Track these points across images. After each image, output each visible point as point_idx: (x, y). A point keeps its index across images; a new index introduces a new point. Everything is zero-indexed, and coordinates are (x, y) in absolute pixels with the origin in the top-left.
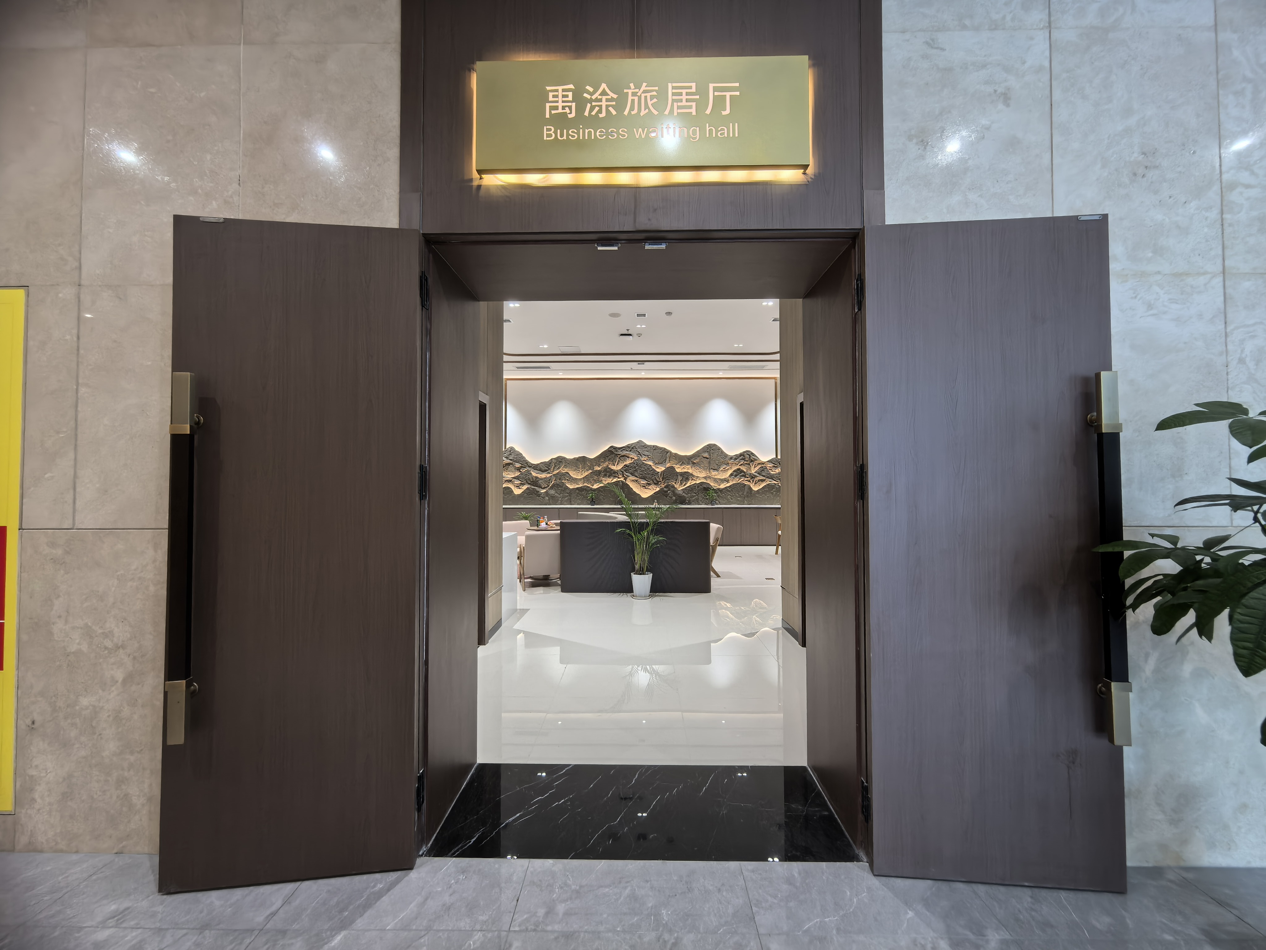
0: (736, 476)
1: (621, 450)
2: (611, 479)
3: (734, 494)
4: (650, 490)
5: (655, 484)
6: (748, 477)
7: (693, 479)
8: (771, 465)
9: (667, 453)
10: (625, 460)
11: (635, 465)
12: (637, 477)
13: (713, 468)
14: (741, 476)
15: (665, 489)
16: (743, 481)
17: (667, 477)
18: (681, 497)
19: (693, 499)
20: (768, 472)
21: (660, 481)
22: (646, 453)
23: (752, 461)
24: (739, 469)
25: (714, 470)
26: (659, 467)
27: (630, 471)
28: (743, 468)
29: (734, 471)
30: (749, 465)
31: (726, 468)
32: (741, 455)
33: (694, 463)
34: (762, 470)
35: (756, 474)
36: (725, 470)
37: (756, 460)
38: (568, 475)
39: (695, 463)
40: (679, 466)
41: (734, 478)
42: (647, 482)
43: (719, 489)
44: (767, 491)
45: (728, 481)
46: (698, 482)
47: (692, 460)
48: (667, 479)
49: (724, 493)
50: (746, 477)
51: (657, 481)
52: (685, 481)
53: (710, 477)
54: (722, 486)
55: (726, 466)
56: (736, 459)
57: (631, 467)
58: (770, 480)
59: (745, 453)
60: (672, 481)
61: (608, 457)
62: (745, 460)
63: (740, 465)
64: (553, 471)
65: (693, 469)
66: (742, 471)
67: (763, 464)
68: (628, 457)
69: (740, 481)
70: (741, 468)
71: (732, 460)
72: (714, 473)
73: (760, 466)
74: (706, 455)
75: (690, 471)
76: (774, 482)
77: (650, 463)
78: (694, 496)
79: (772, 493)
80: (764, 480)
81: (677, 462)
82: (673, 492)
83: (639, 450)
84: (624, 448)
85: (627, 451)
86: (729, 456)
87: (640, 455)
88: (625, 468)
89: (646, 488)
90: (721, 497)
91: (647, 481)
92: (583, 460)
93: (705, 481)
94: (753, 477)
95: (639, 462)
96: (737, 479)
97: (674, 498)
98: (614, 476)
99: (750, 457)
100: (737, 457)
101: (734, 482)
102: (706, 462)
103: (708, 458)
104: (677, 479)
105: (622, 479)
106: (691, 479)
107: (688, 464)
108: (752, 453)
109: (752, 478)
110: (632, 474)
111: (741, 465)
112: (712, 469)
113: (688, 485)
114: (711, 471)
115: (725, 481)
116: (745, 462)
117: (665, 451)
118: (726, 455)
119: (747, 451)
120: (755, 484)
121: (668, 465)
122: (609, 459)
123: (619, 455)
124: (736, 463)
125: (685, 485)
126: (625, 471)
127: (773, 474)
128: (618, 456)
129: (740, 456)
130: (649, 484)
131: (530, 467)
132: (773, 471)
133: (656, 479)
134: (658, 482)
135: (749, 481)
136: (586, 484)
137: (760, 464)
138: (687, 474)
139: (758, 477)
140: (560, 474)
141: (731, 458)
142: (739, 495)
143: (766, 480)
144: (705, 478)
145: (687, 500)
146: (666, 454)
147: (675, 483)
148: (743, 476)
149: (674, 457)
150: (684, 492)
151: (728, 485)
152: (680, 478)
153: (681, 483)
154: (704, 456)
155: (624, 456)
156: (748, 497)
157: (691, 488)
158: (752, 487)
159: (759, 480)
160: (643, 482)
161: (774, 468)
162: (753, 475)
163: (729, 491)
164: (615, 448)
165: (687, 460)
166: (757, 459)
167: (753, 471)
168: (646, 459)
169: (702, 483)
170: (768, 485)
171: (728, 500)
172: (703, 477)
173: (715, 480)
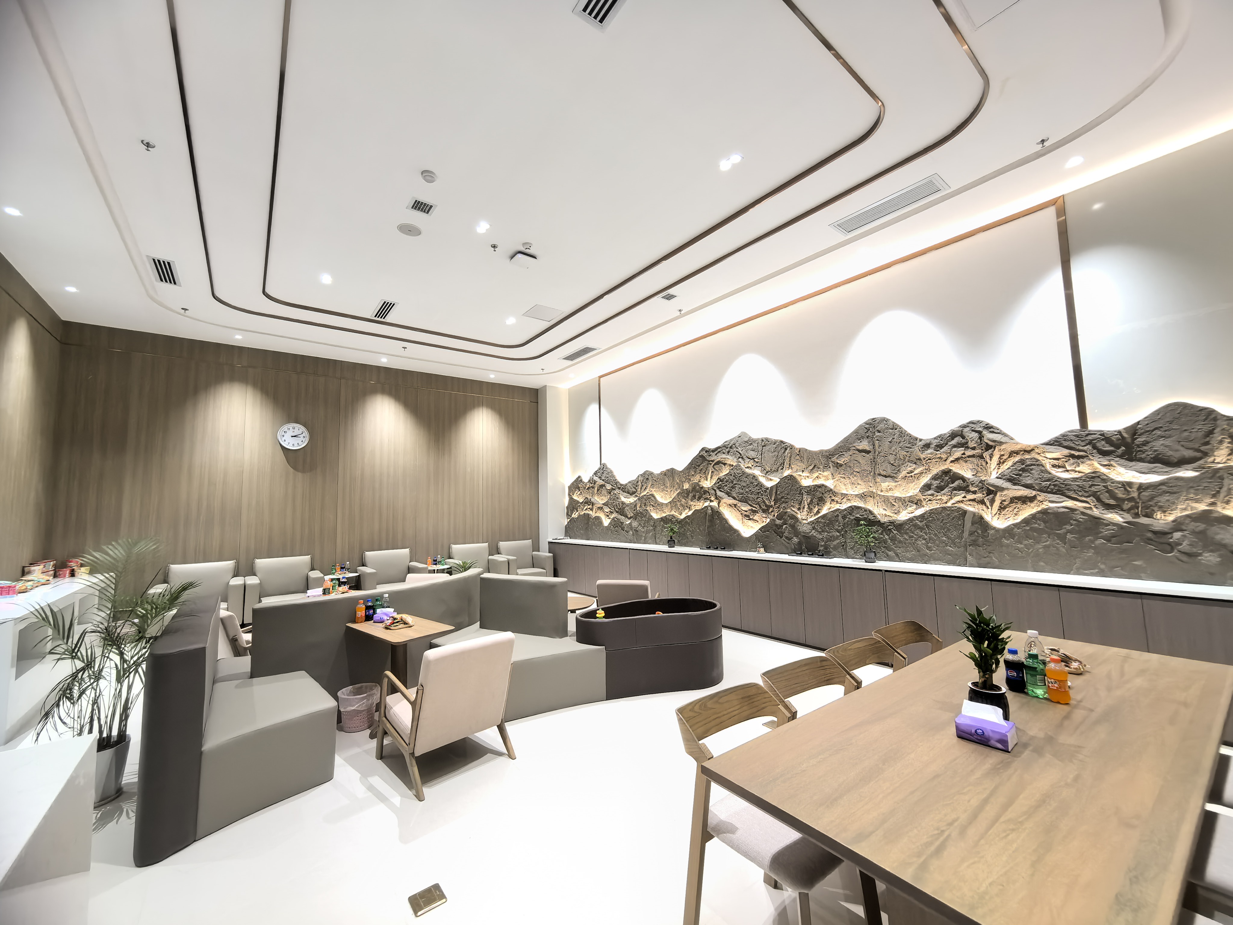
0: (940, 489)
1: (716, 452)
2: (701, 504)
3: (936, 535)
4: (757, 523)
5: (764, 511)
6: (974, 492)
7: (833, 500)
8: (1059, 453)
9: (786, 449)
10: (720, 470)
11: (732, 478)
12: (734, 498)
13: (884, 473)
14: (955, 489)
15: (778, 522)
16: (962, 502)
17: (782, 497)
18: (808, 538)
19: (835, 543)
20: (1046, 476)
21: (771, 506)
22: (752, 454)
23: (988, 447)
24: (947, 472)
25: (886, 476)
26: (772, 478)
27: (726, 488)
28: (966, 471)
29: (935, 478)
30: (981, 457)
31: (916, 472)
32: (953, 435)
33: (838, 466)
34: (1023, 470)
35: (1001, 483)
36: (911, 477)
37: (1001, 443)
38: (653, 498)
39: (841, 465)
40: (808, 475)
41: (932, 495)
42: (750, 508)
43: (892, 523)
44: (1040, 531)
45: (918, 503)
46: (844, 506)
47: (834, 459)
48: (783, 502)
49: (906, 533)
50: (968, 491)
51: (766, 506)
52: (818, 505)
53: (872, 495)
54: (904, 516)
55: (914, 466)
56: (940, 447)
57: (727, 481)
58: (1054, 497)
59: (966, 430)
60: (792, 506)
61: (699, 466)
62: (968, 448)
63: (952, 462)
64: (641, 493)
65: (838, 477)
66: (956, 477)
67: (1029, 452)
68: (725, 464)
69: (952, 501)
70: (956, 469)
71: (929, 451)
72: (886, 484)
73: (1017, 458)
74: (864, 445)
75: (830, 484)
76: (1070, 503)
77: (757, 472)
78: (837, 538)
79: (1063, 538)
80: (1032, 499)
81: (804, 466)
82: (793, 527)
83: (740, 450)
84: (719, 450)
85: (724, 453)
86: (921, 440)
87: (742, 458)
88: (718, 483)
89: (750, 519)
90: (900, 542)
91: (751, 506)
92: (671, 473)
93: (861, 504)
94: (991, 491)
95: (738, 472)
96: (945, 498)
97: (795, 540)
98: (705, 499)
99: (981, 438)
100: (941, 443)
101: (934, 505)
102: (864, 460)
103: (868, 452)
104: (801, 502)
105: (715, 504)
106: (828, 500)
107: (826, 467)
108: (988, 427)
109: (989, 492)
110: (729, 494)
111: (957, 460)
112: (880, 475)
113: (824, 511)
114: (879, 479)
115: (912, 502)
116: (969, 453)
117: (783, 447)
118: (913, 440)
119: (970, 423)
120: (1002, 508)
121: (787, 473)
122: (701, 470)
123: (713, 461)
124: (940, 458)
125: (818, 512)
126: (719, 488)
127: (1065, 480)
128: (711, 464)
129: (953, 439)
130: (755, 512)
131: (619, 488)
132: (1068, 471)
133: (764, 502)
134: (769, 507)
135: (982, 502)
136: (673, 513)
137: (1017, 453)
138: (820, 489)
139: (1007, 489)
140: (645, 497)
141: (927, 446)
142: (948, 538)
143: (1039, 498)
144: (862, 497)
145: (822, 546)
146: (784, 452)
147: (799, 509)
148: (959, 488)
149: (798, 457)
150: (814, 528)
151: (919, 512)
152: (807, 499)
153: (810, 510)
154: (858, 447)
155: (718, 463)
156: (974, 543)
157: (829, 521)
158: (988, 517)
159: (1014, 500)
160: (746, 508)
161: (1072, 461)
162: (993, 486)
163: (921, 529)
164: (707, 451)
165: (823, 460)
166: (1004, 439)
167: (993, 476)
168: (750, 466)
169: (853, 509)
170: (1044, 512)
171: (918, 551)
172: (856, 495)
173: (888, 502)
